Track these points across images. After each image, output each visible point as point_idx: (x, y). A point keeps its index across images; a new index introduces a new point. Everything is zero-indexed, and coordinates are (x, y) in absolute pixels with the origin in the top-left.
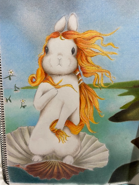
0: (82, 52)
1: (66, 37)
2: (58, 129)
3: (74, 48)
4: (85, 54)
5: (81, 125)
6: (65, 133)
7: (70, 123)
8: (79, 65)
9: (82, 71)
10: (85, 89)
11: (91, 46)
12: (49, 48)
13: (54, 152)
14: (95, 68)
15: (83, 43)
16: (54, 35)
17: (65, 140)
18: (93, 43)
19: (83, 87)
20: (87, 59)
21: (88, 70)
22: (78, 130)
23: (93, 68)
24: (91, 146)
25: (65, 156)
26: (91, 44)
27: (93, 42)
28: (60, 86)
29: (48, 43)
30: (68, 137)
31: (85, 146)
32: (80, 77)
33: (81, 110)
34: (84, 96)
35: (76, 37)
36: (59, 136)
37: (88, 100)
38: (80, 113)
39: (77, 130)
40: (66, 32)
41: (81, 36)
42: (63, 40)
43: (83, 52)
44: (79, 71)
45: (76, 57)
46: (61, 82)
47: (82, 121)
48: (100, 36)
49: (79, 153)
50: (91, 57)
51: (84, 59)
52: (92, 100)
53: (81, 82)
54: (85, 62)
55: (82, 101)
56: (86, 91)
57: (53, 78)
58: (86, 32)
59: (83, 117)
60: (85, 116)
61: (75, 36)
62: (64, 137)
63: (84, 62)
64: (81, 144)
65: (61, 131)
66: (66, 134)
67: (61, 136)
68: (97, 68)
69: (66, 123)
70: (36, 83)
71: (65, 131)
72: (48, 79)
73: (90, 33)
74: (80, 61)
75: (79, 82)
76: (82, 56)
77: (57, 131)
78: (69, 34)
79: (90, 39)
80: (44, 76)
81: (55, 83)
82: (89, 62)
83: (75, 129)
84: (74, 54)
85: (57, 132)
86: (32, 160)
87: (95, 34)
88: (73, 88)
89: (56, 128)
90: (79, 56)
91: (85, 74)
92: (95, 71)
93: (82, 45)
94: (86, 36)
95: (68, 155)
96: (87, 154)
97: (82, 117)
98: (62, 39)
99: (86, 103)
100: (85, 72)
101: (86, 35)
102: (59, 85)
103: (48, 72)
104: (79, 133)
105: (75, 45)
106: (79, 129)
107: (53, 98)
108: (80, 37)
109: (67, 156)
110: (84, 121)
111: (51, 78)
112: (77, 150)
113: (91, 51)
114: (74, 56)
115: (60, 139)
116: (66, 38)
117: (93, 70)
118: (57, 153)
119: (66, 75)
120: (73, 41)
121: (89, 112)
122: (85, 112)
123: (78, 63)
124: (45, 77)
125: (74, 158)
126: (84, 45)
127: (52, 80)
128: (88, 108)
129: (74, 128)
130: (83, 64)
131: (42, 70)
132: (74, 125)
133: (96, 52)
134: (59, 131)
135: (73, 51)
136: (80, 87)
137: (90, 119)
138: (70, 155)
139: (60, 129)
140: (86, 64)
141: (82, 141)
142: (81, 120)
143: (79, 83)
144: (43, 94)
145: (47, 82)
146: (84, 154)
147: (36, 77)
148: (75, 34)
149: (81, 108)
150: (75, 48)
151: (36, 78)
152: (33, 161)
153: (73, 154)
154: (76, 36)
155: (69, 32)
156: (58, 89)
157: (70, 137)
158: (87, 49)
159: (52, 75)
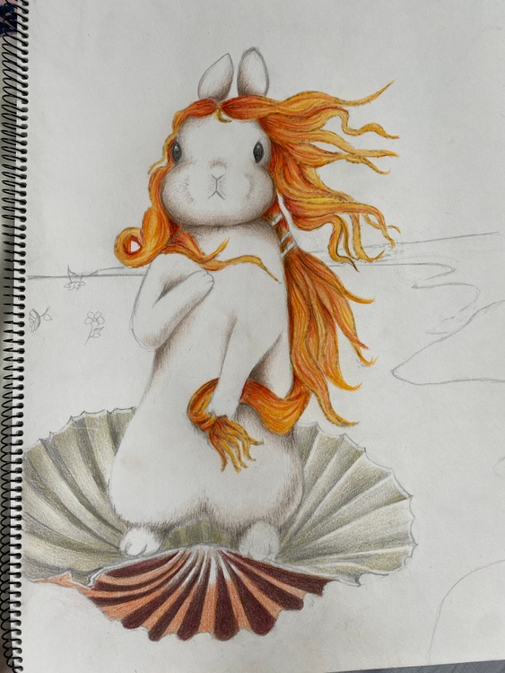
0: (285, 154)
1: (235, 113)
2: (218, 415)
3: (261, 145)
4: (295, 160)
5: (297, 397)
6: (242, 431)
7: (261, 392)
8: (280, 192)
9: (289, 210)
10: (304, 270)
11: (313, 136)
12: (183, 146)
13: (204, 509)
14: (332, 199)
15: (287, 129)
16: (197, 109)
17: (244, 459)
18: (319, 128)
19: (297, 263)
20: (302, 175)
21: (309, 206)
22: (290, 415)
23: (327, 199)
24: (340, 477)
25: (247, 525)
26: (312, 130)
27: (319, 124)
28: (220, 262)
29: (180, 131)
30: (256, 443)
31: (317, 478)
32: (284, 229)
33: (295, 342)
34: (302, 293)
35: (267, 113)
36: (224, 443)
37: (315, 307)
38: (291, 353)
39: (286, 417)
40: (234, 99)
41: (279, 109)
42: (225, 121)
43: (291, 155)
44: (280, 211)
45: (270, 169)
46: (223, 248)
47: (301, 383)
48: (336, 108)
49: (297, 511)
50: (316, 166)
51: (295, 173)
52: (328, 306)
53: (290, 246)
54: (299, 184)
55: (296, 311)
56: (306, 277)
57: (198, 237)
58: (296, 98)
59: (303, 369)
60: (311, 362)
61: (263, 109)
62: (240, 444)
63: (294, 183)
64: (303, 472)
65: (227, 425)
66: (246, 434)
67: (230, 441)
68: (337, 201)
69: (244, 391)
70: (140, 256)
71: (242, 424)
72: (180, 243)
73: (308, 98)
74: (283, 180)
75: (282, 248)
76: (285, 165)
77: (213, 425)
78: (244, 105)
79: (308, 118)
80: (168, 231)
81: (204, 254)
82: (310, 183)
83: (277, 412)
84: (262, 162)
85: (214, 430)
86: (122, 548)
87: (322, 101)
88: (265, 269)
89: (211, 414)
90: (279, 165)
91: (301, 220)
92: (331, 209)
93: (284, 134)
94: (296, 108)
95: (259, 520)
96: (328, 515)
97: (299, 366)
98: (221, 120)
99: (312, 317)
100: (300, 214)
101: (296, 105)
102: (218, 259)
103: (180, 219)
104: (293, 429)
105: (265, 135)
106: (291, 410)
107: (198, 304)
108: (277, 114)
109: (254, 523)
110: (307, 383)
111: (192, 239)
112: (290, 499)
113: (314, 151)
114: (263, 168)
115: (227, 455)
116: (234, 118)
117: (326, 207)
118: (217, 514)
119: (240, 224)
120: (256, 123)
121: (323, 348)
122: (307, 347)
123: (275, 187)
124: (171, 236)
125: (282, 530)
126: (291, 134)
127: (194, 243)
128: (318, 335)
129: (275, 408)
130: (291, 190)
131: (160, 214)
132: (274, 397)
133: (331, 153)
134: (221, 422)
135: (258, 154)
136: (287, 264)
137: (328, 373)
138: (263, 519)
139: (225, 416)
140: (300, 188)
141: (307, 458)
142: (295, 378)
143: (282, 250)
144: (165, 292)
145: (178, 252)
146: (316, 513)
147: (140, 237)
148: (261, 106)
149: (295, 334)
150: (262, 142)
151: (140, 241)
152: (126, 552)
153: (277, 513)
154: (264, 111)
155: (243, 100)
156: (213, 273)
157: (262, 443)
158: (300, 144)
159: (194, 227)
